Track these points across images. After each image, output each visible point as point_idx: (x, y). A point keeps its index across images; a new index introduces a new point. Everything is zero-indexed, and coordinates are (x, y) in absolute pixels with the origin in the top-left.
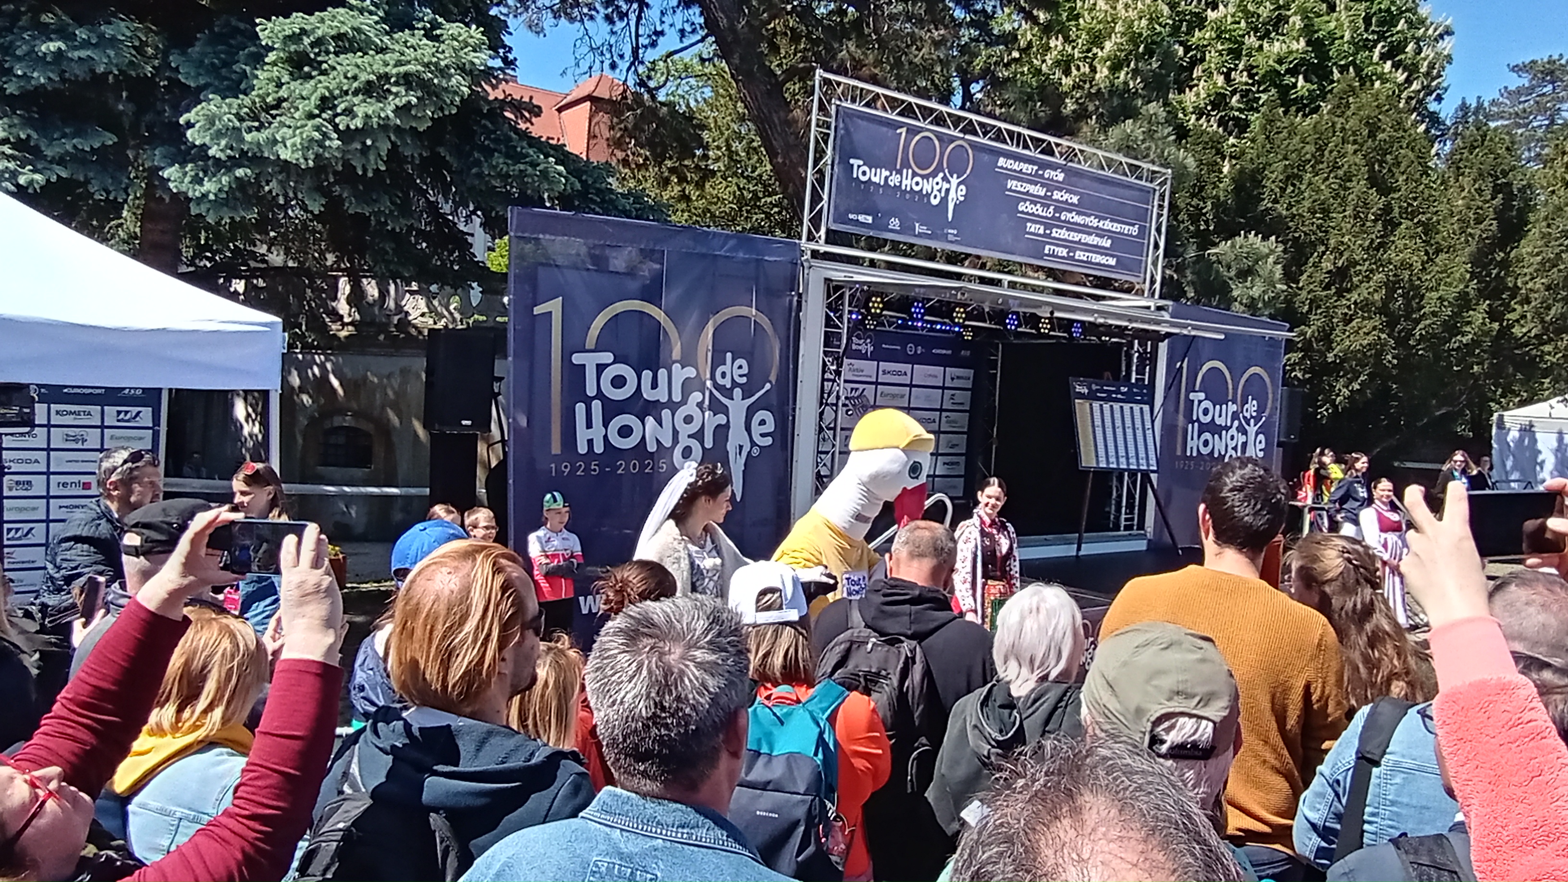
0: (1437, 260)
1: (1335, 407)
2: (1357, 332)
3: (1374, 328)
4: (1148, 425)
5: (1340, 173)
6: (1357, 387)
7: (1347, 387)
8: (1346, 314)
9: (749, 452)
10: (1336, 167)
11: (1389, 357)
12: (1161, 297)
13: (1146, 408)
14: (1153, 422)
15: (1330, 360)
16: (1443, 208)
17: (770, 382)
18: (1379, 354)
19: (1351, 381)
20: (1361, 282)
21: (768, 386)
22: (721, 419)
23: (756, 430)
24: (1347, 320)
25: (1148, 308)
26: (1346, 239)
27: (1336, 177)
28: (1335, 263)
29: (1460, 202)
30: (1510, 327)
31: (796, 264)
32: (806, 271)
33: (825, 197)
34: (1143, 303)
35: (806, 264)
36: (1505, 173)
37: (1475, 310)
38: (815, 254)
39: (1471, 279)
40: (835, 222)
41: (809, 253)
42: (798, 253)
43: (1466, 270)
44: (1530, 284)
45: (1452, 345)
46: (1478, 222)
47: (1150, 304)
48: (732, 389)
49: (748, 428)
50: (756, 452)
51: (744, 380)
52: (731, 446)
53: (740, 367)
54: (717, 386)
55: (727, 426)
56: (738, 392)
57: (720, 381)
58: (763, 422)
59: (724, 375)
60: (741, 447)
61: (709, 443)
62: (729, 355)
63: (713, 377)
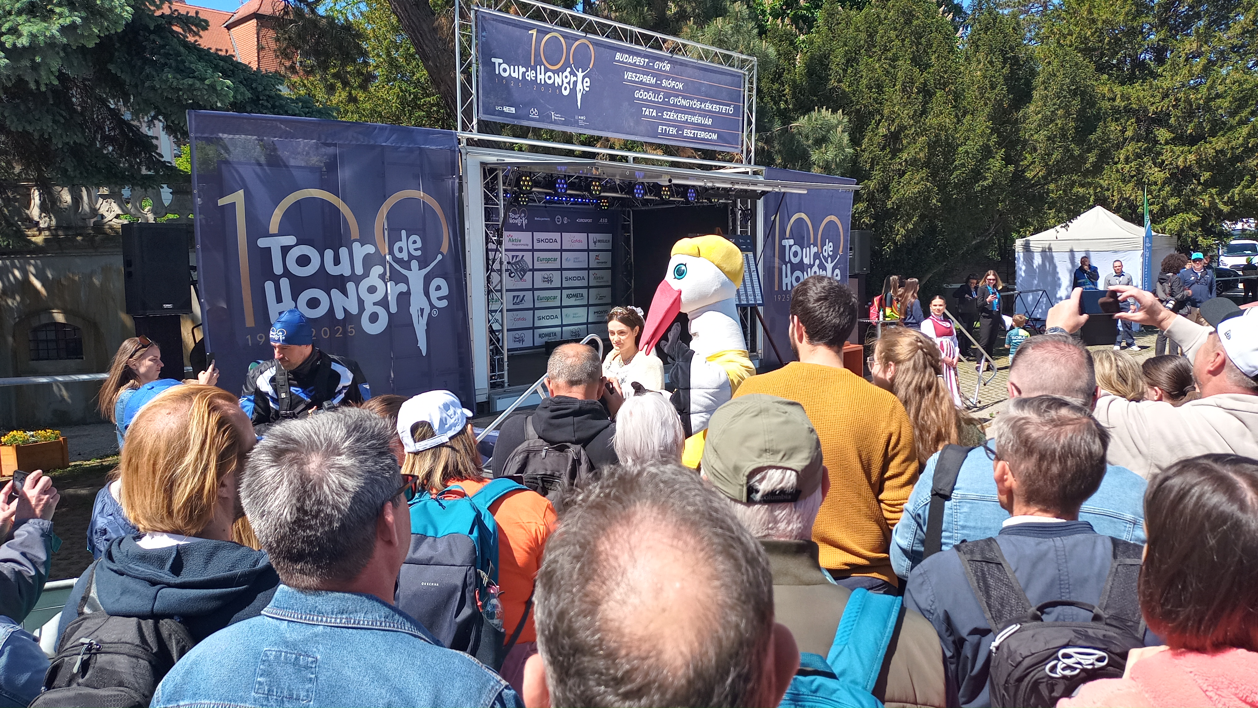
0: (964, 121)
1: (895, 243)
2: (909, 183)
3: (922, 179)
4: (753, 268)
5: (890, 55)
6: (911, 226)
7: (904, 228)
8: (899, 170)
9: (430, 314)
10: (886, 50)
11: (934, 201)
12: (755, 164)
13: (751, 254)
14: (756, 265)
15: (889, 207)
16: (967, 80)
17: (442, 254)
18: (927, 199)
19: (906, 222)
20: (909, 144)
21: (440, 257)
22: (402, 287)
23: (434, 295)
24: (902, 174)
25: (747, 173)
26: (896, 109)
27: (885, 59)
28: (889, 129)
29: (979, 73)
30: (1024, 171)
31: (455, 151)
32: (464, 157)
33: (474, 92)
34: (743, 170)
35: (463, 151)
36: (1012, 49)
37: (994, 158)
38: (471, 142)
39: (991, 134)
40: (484, 113)
41: (465, 141)
42: (456, 142)
43: (987, 127)
44: (1036, 136)
45: (977, 188)
46: (993, 87)
47: (748, 170)
48: (409, 262)
49: (427, 294)
50: (435, 313)
51: (419, 253)
52: (414, 310)
53: (415, 242)
54: (395, 259)
55: (408, 293)
56: (414, 264)
57: (398, 255)
58: (438, 288)
59: (401, 250)
60: (422, 310)
61: (393, 309)
62: (404, 233)
63: (391, 252)
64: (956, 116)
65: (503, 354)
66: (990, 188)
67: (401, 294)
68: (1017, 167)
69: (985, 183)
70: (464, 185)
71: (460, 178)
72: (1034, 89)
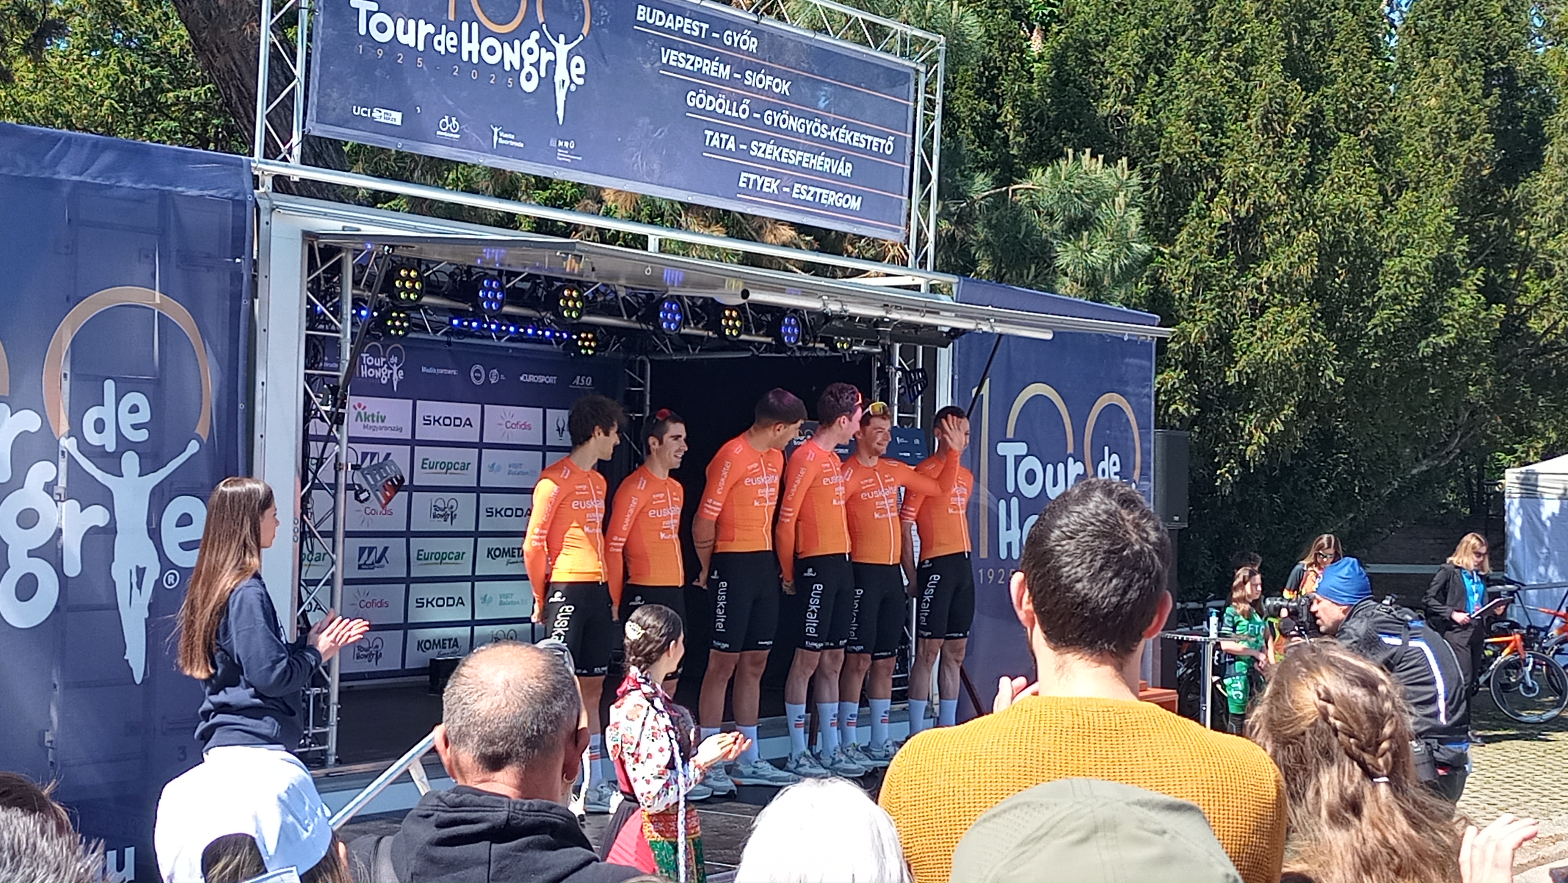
0: (1399, 204)
1: (1244, 463)
2: (1274, 331)
3: (1302, 323)
5: (1238, 50)
6: (1278, 427)
7: (1263, 429)
8: (1255, 300)
9: (158, 583)
10: (1231, 39)
11: (1330, 373)
12: (936, 269)
15: (1231, 381)
16: (1406, 113)
17: (198, 439)
18: (1312, 370)
19: (1267, 418)
20: (1278, 244)
21: (193, 447)
22: (98, 516)
23: (172, 536)
24: (1259, 310)
25: (917, 288)
26: (1250, 169)
27: (1229, 58)
28: (1233, 211)
29: (1433, 101)
30: (1524, 319)
31: (243, 204)
32: (264, 218)
33: (299, 72)
34: (907, 281)
35: (263, 204)
36: (1502, 53)
37: (1459, 286)
38: (281, 184)
39: (1457, 234)
40: (319, 121)
41: (269, 182)
42: (248, 184)
43: (1448, 219)
44: (1551, 245)
45: (1424, 348)
46: (1463, 135)
47: (918, 281)
48: (117, 455)
49: (155, 534)
50: (171, 580)
51: (142, 435)
52: (121, 573)
53: (134, 409)
54: (84, 447)
55: (110, 530)
56: (130, 461)
57: (92, 438)
58: (185, 520)
59: (99, 426)
60: (141, 572)
61: (73, 568)
62: (110, 387)
63: (76, 431)
64: (1382, 191)
65: (326, 684)
66: (1451, 352)
67: (94, 531)
68: (1509, 308)
69: (1441, 341)
70: (261, 281)
71: (255, 263)
72: (1546, 141)
